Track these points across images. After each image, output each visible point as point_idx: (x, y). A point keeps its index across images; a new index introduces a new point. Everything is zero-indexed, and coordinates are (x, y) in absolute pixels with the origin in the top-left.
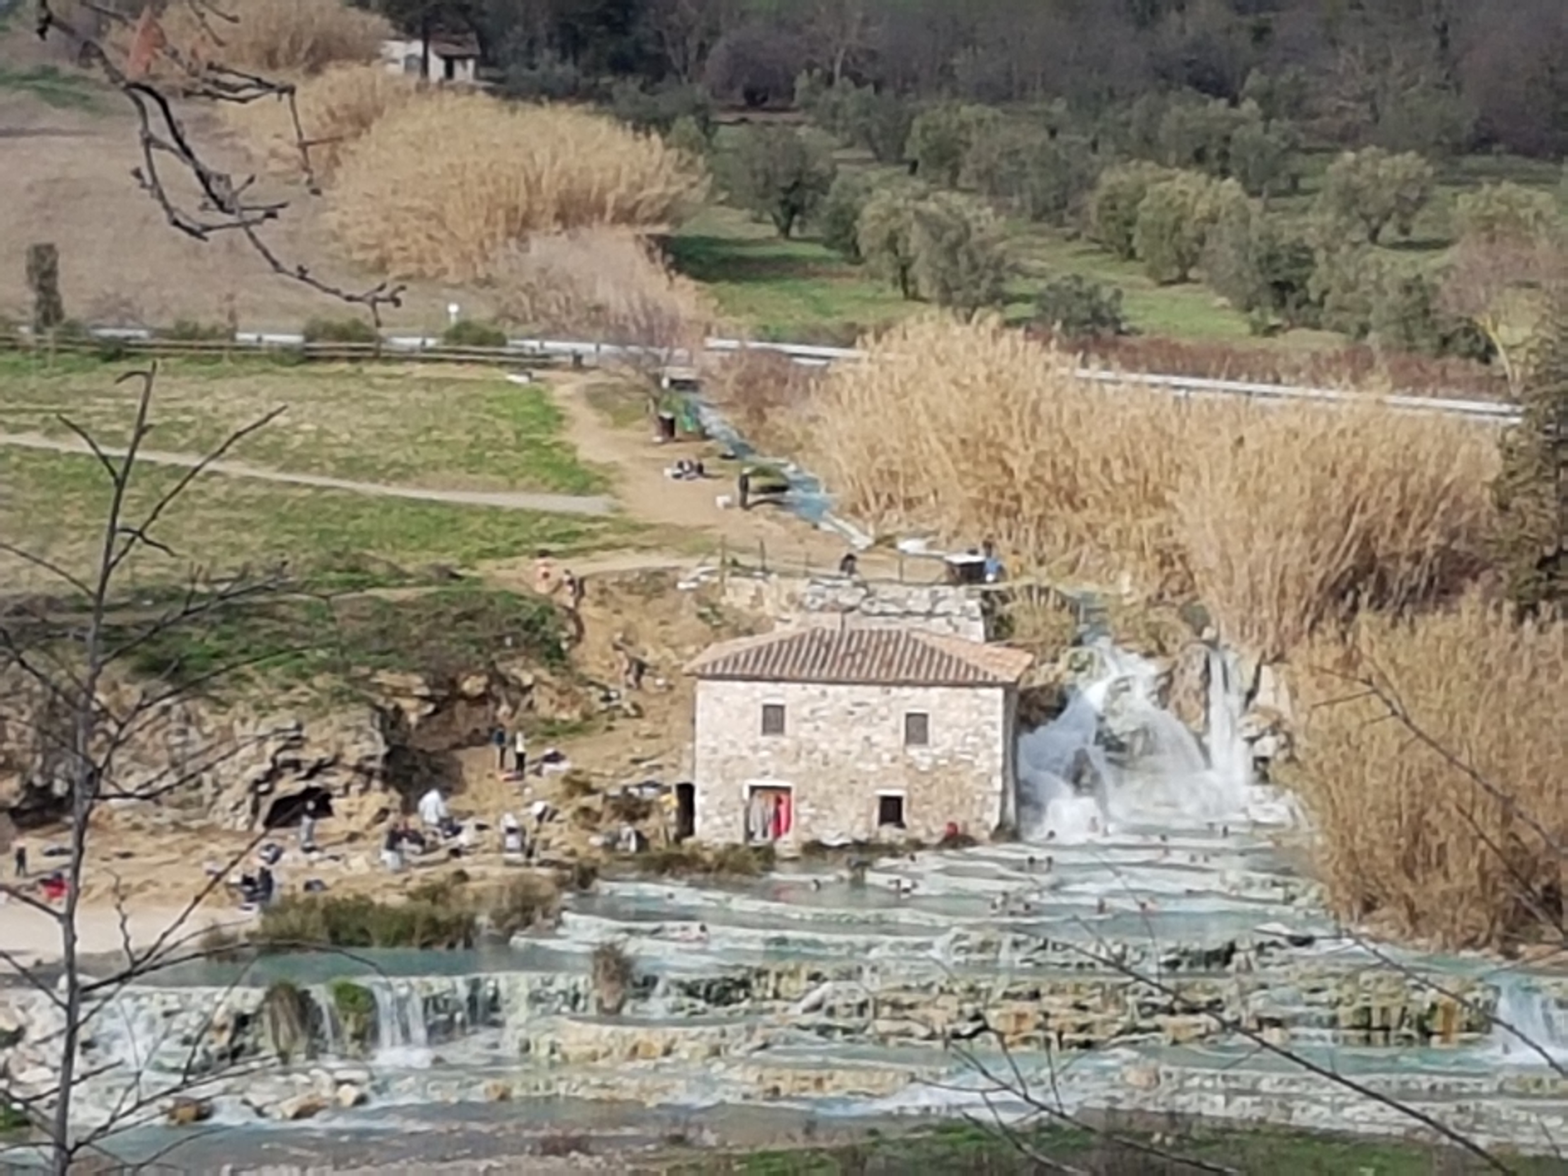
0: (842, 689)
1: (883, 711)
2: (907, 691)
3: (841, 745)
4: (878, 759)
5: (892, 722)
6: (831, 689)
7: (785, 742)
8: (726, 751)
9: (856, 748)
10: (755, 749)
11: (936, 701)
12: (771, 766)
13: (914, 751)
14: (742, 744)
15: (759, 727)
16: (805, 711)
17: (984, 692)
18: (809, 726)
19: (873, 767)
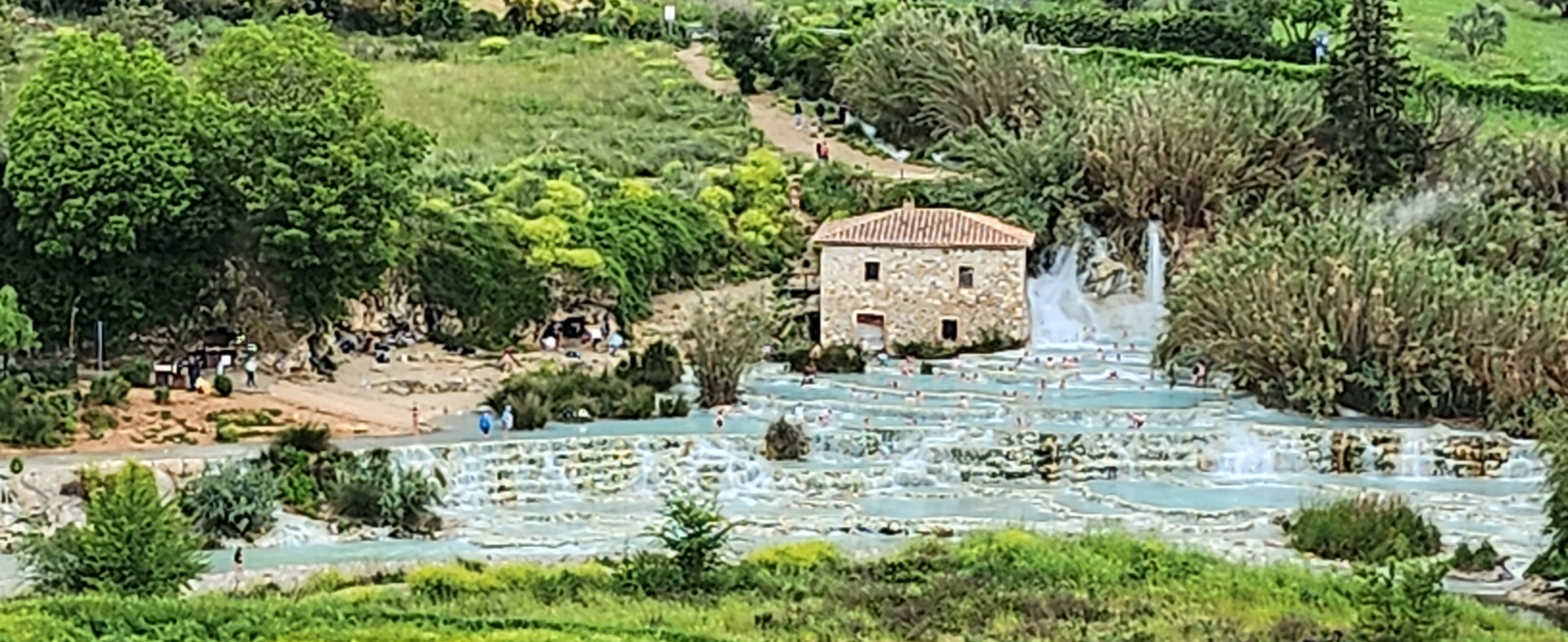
0: (917, 252)
1: (944, 265)
2: (959, 252)
3: (917, 288)
4: (940, 297)
5: (950, 272)
6: (910, 252)
7: (879, 285)
8: (840, 292)
9: (926, 290)
10: (859, 291)
11: (979, 259)
12: (871, 302)
13: (964, 292)
14: (851, 287)
15: (863, 276)
16: (893, 266)
17: (1010, 253)
18: (895, 275)
19: (937, 302)
